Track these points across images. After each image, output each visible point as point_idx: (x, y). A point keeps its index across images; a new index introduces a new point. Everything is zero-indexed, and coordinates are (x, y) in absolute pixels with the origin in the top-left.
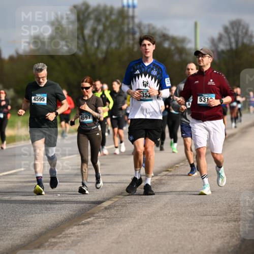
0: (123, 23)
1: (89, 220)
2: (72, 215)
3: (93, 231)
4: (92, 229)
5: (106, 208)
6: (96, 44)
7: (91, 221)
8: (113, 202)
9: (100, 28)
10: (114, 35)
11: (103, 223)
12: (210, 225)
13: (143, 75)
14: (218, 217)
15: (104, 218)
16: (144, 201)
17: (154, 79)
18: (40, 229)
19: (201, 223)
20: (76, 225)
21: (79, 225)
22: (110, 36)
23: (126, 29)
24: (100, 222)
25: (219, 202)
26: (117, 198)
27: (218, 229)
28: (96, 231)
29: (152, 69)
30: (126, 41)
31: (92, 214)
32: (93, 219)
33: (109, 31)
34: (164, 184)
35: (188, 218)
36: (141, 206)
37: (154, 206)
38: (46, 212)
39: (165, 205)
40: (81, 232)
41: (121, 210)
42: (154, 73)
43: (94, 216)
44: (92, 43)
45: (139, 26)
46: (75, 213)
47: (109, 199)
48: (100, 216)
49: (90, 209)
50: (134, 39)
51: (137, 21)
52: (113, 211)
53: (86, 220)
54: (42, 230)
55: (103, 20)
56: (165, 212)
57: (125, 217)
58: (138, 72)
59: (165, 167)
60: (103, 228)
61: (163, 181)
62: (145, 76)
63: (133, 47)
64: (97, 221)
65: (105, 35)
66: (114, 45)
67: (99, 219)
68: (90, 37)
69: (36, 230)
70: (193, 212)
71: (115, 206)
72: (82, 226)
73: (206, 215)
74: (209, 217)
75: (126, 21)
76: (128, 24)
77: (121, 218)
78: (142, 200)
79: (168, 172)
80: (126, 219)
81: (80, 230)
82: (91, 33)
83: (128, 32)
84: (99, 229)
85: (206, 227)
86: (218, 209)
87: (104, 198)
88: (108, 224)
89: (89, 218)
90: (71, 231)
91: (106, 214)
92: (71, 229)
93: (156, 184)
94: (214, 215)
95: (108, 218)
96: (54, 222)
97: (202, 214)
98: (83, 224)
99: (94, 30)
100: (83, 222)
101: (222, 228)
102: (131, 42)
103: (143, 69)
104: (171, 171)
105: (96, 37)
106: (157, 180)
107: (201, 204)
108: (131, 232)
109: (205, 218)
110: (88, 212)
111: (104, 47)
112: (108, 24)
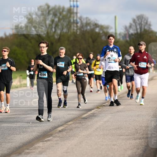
0: (70, 17)
1: (49, 138)
2: (39, 135)
3: (52, 145)
4: (52, 144)
5: (60, 131)
6: (54, 30)
7: (51, 139)
8: (64, 127)
9: (56, 19)
10: (65, 24)
11: (58, 140)
12: (124, 141)
13: (111, 51)
14: (129, 137)
15: (59, 137)
16: (84, 127)
17: (115, 53)
18: (19, 144)
19: (118, 140)
20: (41, 142)
21: (43, 141)
22: (62, 25)
23: (72, 21)
24: (56, 139)
25: (129, 127)
26: (67, 125)
27: (129, 144)
28: (54, 145)
29: (114, 49)
30: (72, 28)
31: (51, 135)
32: (52, 138)
33: (62, 21)
34: (96, 116)
35: (110, 137)
36: (82, 130)
37: (90, 130)
38: (22, 133)
39: (96, 129)
40: (44, 146)
41: (69, 132)
42: (115, 50)
43: (52, 136)
44: (52, 29)
45: (80, 18)
46: (41, 134)
47: (62, 126)
48: (56, 136)
49: (50, 132)
50: (77, 26)
51: (79, 15)
52: (64, 133)
53: (48, 139)
54: (20, 145)
55: (58, 15)
56: (97, 134)
57: (72, 137)
58: (108, 50)
59: (97, 106)
60: (58, 144)
61: (95, 114)
62: (112, 52)
63: (77, 32)
64: (55, 139)
65: (60, 24)
66: (65, 30)
67: (56, 138)
68: (50, 25)
69: (16, 145)
70: (114, 133)
71: (65, 130)
72: (45, 142)
73: (122, 135)
74: (124, 136)
75: (72, 15)
76: (74, 17)
77: (69, 137)
78: (82, 126)
79: (98, 109)
80: (72, 138)
81: (44, 145)
82: (51, 23)
83: (74, 22)
84: (56, 144)
85: (122, 143)
86: (129, 132)
87: (59, 125)
88: (61, 141)
89: (49, 137)
90: (38, 146)
91: (60, 134)
92: (38, 144)
93: (91, 116)
94: (126, 136)
95: (61, 137)
96: (27, 140)
97: (119, 135)
98: (46, 141)
99: (53, 21)
100: (46, 139)
101: (131, 143)
102: (75, 28)
103: (110, 49)
104: (100, 108)
105: (54, 26)
106: (91, 113)
107: (119, 128)
108: (75, 146)
109: (121, 137)
110: (49, 133)
111: (59, 32)
112: (61, 17)
